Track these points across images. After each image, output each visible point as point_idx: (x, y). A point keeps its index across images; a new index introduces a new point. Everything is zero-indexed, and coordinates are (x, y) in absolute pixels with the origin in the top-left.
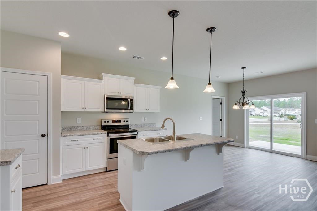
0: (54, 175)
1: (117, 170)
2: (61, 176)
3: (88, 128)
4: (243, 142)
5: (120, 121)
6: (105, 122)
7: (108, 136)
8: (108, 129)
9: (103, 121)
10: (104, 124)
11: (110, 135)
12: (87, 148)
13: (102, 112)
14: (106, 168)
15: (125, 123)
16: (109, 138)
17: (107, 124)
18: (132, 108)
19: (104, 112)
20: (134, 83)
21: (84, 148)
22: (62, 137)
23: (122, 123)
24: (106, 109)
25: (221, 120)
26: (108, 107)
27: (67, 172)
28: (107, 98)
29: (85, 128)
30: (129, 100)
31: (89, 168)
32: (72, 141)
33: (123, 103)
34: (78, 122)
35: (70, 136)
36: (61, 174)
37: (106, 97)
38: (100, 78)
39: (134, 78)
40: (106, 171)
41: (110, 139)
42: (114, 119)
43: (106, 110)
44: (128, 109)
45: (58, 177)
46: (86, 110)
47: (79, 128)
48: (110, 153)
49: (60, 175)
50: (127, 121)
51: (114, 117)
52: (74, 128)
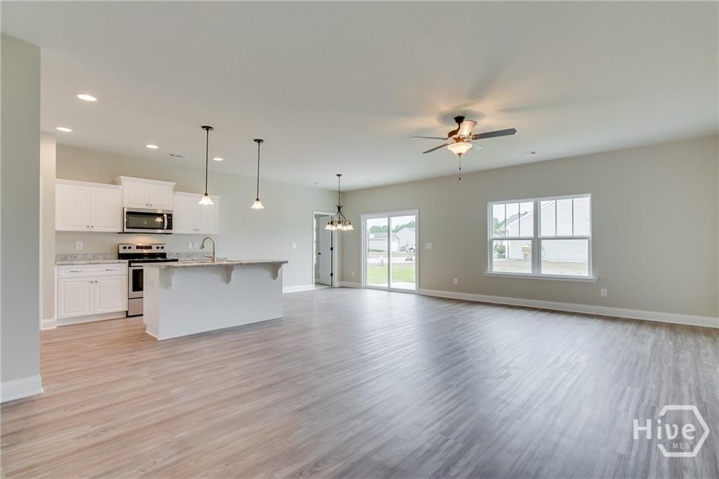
0: (45, 318)
1: (142, 315)
2: (57, 320)
3: (95, 256)
4: (359, 281)
5: (150, 247)
6: (125, 248)
7: (130, 266)
8: (130, 258)
9: (121, 247)
10: (122, 251)
11: (132, 264)
12: (96, 282)
13: (119, 233)
14: (127, 312)
15: (160, 251)
16: (131, 269)
17: (127, 251)
18: (170, 227)
19: (124, 233)
20: (174, 190)
21: (92, 282)
22: (56, 267)
23: (154, 250)
24: (127, 228)
25: (332, 249)
26: (130, 226)
27: (63, 315)
28: (128, 213)
29: (91, 257)
30: (165, 215)
31: (99, 311)
32: (72, 272)
33: (159, 220)
34: (77, 248)
35: (69, 264)
36: (56, 318)
37: (126, 210)
38: (115, 182)
39: (174, 184)
40: (128, 317)
41: (134, 270)
42: (140, 245)
43: (126, 230)
44: (163, 229)
45: (51, 320)
46: (92, 230)
47: (80, 257)
48: (133, 291)
49: (54, 317)
50: (162, 248)
51: (140, 240)
52: (71, 257)
